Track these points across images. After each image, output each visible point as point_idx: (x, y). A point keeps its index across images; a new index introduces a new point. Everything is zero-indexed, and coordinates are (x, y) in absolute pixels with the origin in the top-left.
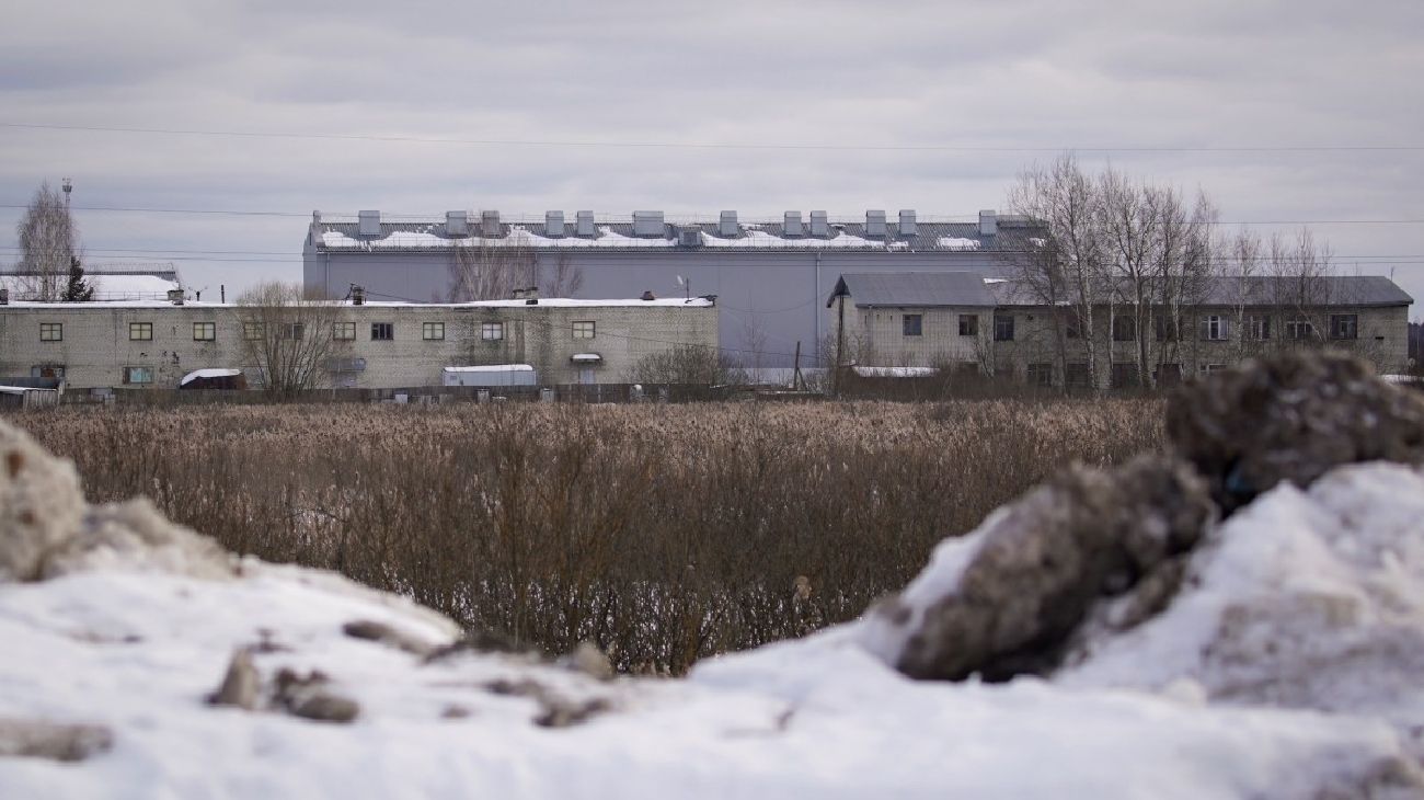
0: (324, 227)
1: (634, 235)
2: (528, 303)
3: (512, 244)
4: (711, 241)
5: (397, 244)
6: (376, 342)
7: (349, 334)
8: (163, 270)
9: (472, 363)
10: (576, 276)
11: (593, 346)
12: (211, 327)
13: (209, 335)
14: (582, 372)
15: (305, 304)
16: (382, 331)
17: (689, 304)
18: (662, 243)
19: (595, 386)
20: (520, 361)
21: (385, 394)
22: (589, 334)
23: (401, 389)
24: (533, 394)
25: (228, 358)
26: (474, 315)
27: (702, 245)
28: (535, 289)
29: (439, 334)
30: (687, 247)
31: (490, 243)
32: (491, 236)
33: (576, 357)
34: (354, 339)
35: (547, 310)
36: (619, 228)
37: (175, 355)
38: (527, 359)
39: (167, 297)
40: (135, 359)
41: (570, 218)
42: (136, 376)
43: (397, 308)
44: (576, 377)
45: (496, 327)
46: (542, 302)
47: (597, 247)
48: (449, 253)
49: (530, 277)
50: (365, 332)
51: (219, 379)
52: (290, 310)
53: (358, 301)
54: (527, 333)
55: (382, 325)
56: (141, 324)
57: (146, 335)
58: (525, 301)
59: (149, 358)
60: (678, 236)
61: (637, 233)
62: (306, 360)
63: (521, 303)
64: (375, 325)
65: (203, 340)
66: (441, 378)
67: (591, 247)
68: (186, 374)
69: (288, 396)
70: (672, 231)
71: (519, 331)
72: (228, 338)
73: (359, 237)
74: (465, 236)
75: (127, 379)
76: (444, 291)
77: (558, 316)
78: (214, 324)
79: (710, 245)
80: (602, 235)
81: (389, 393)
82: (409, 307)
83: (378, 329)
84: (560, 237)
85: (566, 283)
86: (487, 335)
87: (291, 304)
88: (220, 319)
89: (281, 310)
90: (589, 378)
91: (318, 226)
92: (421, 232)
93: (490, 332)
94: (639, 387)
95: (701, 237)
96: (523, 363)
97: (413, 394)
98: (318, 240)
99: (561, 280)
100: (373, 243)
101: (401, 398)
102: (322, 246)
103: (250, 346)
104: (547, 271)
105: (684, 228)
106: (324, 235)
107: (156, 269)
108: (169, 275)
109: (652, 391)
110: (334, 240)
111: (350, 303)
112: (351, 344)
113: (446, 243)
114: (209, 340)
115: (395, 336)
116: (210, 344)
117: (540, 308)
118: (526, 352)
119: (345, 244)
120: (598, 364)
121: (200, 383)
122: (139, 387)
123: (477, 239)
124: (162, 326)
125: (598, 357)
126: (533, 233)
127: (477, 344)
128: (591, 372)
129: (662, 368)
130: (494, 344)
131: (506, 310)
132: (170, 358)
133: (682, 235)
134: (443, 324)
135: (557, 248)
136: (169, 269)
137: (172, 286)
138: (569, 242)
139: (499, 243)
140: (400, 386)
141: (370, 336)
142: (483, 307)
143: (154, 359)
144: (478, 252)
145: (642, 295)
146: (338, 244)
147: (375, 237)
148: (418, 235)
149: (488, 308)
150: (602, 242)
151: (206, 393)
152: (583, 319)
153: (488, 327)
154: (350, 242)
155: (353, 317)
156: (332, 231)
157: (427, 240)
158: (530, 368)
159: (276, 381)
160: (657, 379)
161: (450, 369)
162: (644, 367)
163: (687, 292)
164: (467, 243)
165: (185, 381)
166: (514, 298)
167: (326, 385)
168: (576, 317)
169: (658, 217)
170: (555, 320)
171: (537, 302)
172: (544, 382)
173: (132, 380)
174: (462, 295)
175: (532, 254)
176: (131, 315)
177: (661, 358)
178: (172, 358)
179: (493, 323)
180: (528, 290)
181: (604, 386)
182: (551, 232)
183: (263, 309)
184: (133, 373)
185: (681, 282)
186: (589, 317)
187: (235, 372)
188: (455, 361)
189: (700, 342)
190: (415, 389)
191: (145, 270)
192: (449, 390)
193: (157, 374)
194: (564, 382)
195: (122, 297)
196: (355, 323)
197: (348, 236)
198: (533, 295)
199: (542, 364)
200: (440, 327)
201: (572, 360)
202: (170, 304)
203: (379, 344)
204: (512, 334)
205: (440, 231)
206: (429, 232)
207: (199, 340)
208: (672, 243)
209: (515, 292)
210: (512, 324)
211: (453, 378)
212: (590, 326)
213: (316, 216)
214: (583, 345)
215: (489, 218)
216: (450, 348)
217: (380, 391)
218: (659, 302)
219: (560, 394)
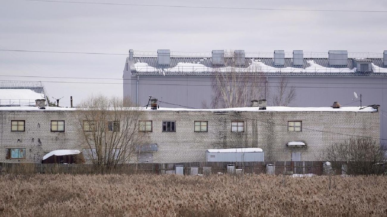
0: (136, 59)
1: (329, 66)
2: (260, 109)
3: (251, 71)
4: (377, 69)
5: (181, 70)
6: (165, 133)
7: (149, 128)
8: (35, 86)
9: (225, 146)
10: (291, 92)
11: (301, 136)
12: (62, 123)
13: (61, 128)
14: (293, 154)
15: (123, 109)
16: (169, 125)
17: (361, 110)
18: (346, 70)
19: (301, 163)
20: (254, 145)
21: (169, 166)
22: (298, 129)
23: (180, 164)
24: (262, 168)
25: (72, 143)
26: (226, 116)
27: (372, 72)
28: (264, 100)
29: (204, 128)
30: (362, 73)
31: (237, 70)
32: (238, 66)
33: (290, 144)
34: (151, 131)
35: (272, 113)
36: (319, 61)
37: (39, 141)
38: (259, 145)
39: (35, 104)
40: (13, 144)
41: (289, 55)
42: (15, 154)
43: (178, 112)
44: (290, 156)
45: (240, 124)
46: (269, 109)
47: (306, 73)
48: (212, 76)
49: (263, 92)
50: (158, 127)
51: (67, 156)
52: (109, 113)
53: (154, 107)
54: (259, 129)
55: (169, 123)
56: (18, 121)
57: (21, 128)
58: (258, 108)
59: (23, 143)
60: (356, 67)
61: (331, 64)
62: (120, 144)
63: (256, 109)
64: (164, 123)
65: (57, 131)
66: (205, 157)
67: (302, 73)
68: (46, 153)
69: (108, 168)
70: (353, 63)
71: (254, 126)
72: (71, 131)
73: (158, 66)
74: (222, 66)
75: (9, 156)
76: (209, 102)
77: (279, 118)
78: (64, 121)
79: (377, 71)
80: (309, 65)
81: (172, 166)
82: (185, 111)
83: (166, 125)
84: (282, 66)
85: (285, 96)
86: (234, 129)
87: (112, 109)
88: (68, 118)
89: (103, 112)
90: (297, 157)
91: (132, 58)
92: (196, 63)
93: (237, 127)
94: (328, 163)
95: (372, 67)
96: (257, 147)
97: (187, 167)
98: (132, 68)
99: (281, 94)
100: (166, 70)
101: (180, 170)
102: (134, 72)
103: (85, 135)
104: (273, 89)
105: (361, 61)
106: (136, 65)
107: (31, 85)
108: (39, 90)
109: (337, 167)
110: (142, 67)
111: (149, 108)
112: (151, 135)
113: (211, 70)
114: (61, 132)
115: (177, 129)
116: (61, 134)
117: (268, 112)
118: (259, 140)
119: (149, 70)
120: (305, 148)
121: (54, 159)
122: (17, 162)
123: (229, 67)
124: (31, 123)
125: (304, 144)
126: (266, 64)
127: (227, 135)
128: (299, 153)
129: (343, 152)
130: (239, 134)
131: (246, 114)
132: (36, 143)
133: (359, 65)
134: (207, 122)
135: (281, 73)
136: (39, 86)
137: (40, 96)
138: (288, 70)
139: (243, 70)
140: (180, 162)
141: (161, 129)
142: (232, 111)
143: (26, 143)
144: (230, 76)
145: (332, 105)
146: (144, 70)
147: (167, 66)
148: (194, 64)
149: (235, 112)
150: (309, 70)
151: (57, 166)
152: (295, 119)
153: (235, 124)
154: (151, 69)
155: (150, 118)
156: (141, 62)
157: (200, 68)
158: (261, 150)
159: (100, 158)
160: (338, 159)
161: (211, 150)
162: (330, 151)
163: (360, 103)
164: (223, 70)
165: (45, 158)
166: (251, 106)
167: (133, 160)
168: (289, 118)
169: (344, 54)
170: (277, 120)
171: (265, 109)
172: (270, 160)
173: (12, 157)
174: (220, 103)
175: (264, 77)
176: (11, 116)
177: (341, 145)
178: (38, 143)
179: (238, 121)
180: (260, 101)
181: (307, 163)
182: (296, 63)
183: (92, 111)
184: (13, 152)
185: (357, 97)
186: (298, 118)
187: (77, 152)
188: (215, 145)
189: (368, 135)
190: (188, 163)
191: (23, 86)
192: (209, 164)
193: (28, 154)
194: (281, 160)
195: (9, 104)
196: (152, 121)
197: (150, 65)
198: (263, 104)
199: (269, 148)
200: (205, 124)
201: (287, 145)
202: (37, 108)
203: (166, 135)
204: (250, 129)
205: (208, 62)
206: (201, 63)
207: (54, 131)
208: (353, 71)
209: (252, 101)
210: (250, 123)
211: (212, 156)
212: (298, 124)
213: (131, 53)
214: (295, 135)
215: (238, 55)
216: (211, 138)
217: (166, 165)
218: (343, 109)
219: (280, 167)
